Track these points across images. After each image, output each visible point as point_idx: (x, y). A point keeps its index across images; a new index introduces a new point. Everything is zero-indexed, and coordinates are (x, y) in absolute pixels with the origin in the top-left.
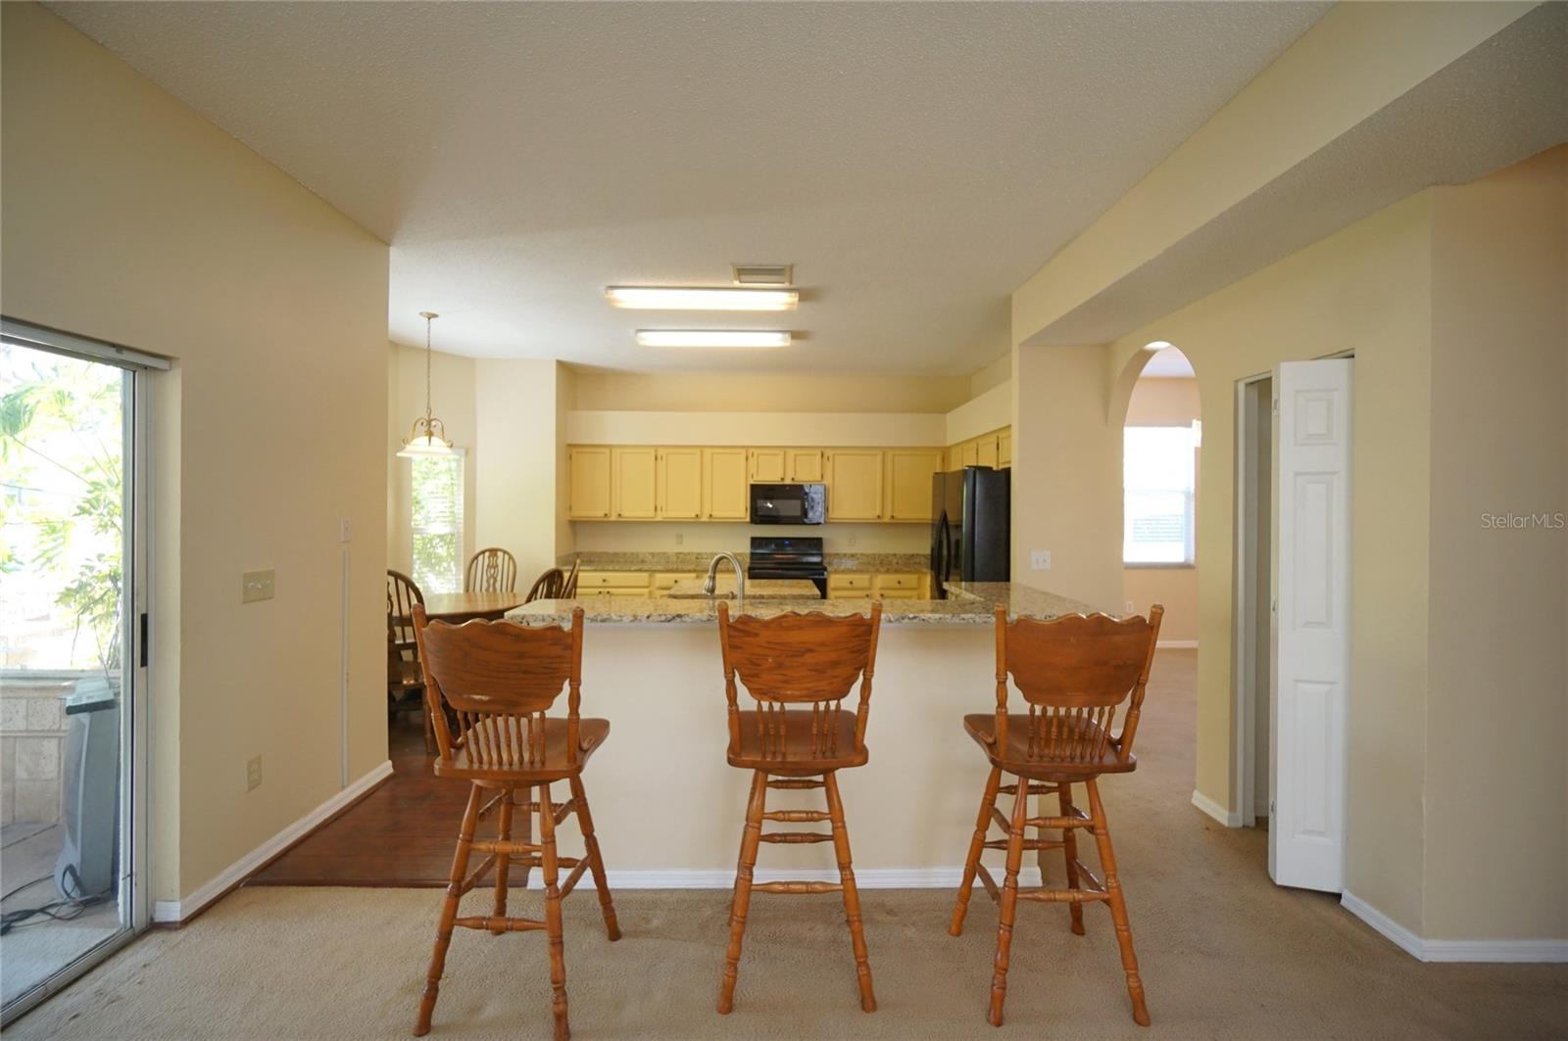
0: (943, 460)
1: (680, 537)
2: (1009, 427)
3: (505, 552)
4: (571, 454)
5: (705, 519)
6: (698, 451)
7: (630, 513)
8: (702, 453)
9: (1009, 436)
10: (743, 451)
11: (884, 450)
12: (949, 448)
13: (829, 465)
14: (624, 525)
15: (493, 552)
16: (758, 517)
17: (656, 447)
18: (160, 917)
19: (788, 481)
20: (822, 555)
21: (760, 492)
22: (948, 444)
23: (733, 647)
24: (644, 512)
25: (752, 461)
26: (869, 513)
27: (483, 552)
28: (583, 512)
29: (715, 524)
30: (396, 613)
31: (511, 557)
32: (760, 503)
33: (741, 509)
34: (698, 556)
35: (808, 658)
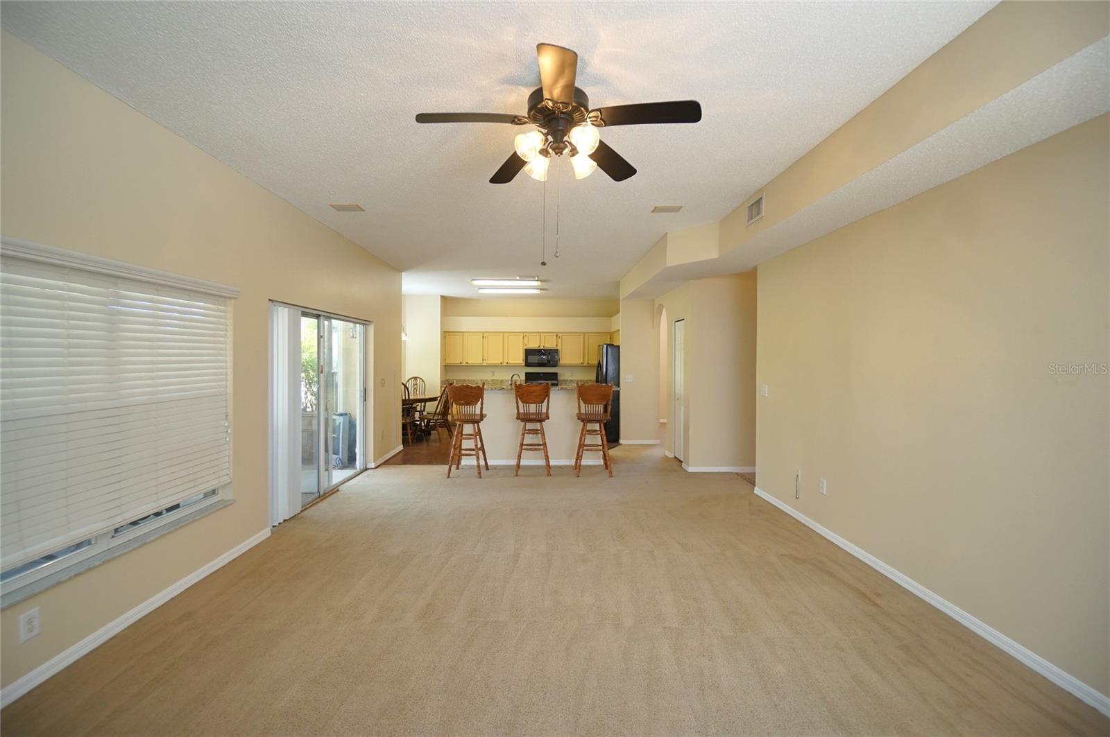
0: (610, 338)
1: (493, 372)
2: (619, 330)
3: (420, 379)
4: (446, 335)
5: (505, 364)
6: (502, 334)
7: (471, 362)
8: (503, 335)
9: (619, 334)
10: (522, 334)
11: (584, 334)
12: (613, 332)
13: (560, 341)
14: (469, 367)
15: (415, 378)
16: (528, 364)
17: (483, 332)
18: (368, 467)
19: (542, 348)
20: (557, 380)
21: (529, 352)
22: (613, 330)
23: (518, 392)
24: (479, 361)
25: (526, 338)
26: (578, 361)
27: (411, 379)
28: (451, 361)
29: (509, 366)
30: (404, 398)
31: (423, 381)
32: (529, 357)
33: (520, 359)
34: (502, 381)
35: (534, 394)
